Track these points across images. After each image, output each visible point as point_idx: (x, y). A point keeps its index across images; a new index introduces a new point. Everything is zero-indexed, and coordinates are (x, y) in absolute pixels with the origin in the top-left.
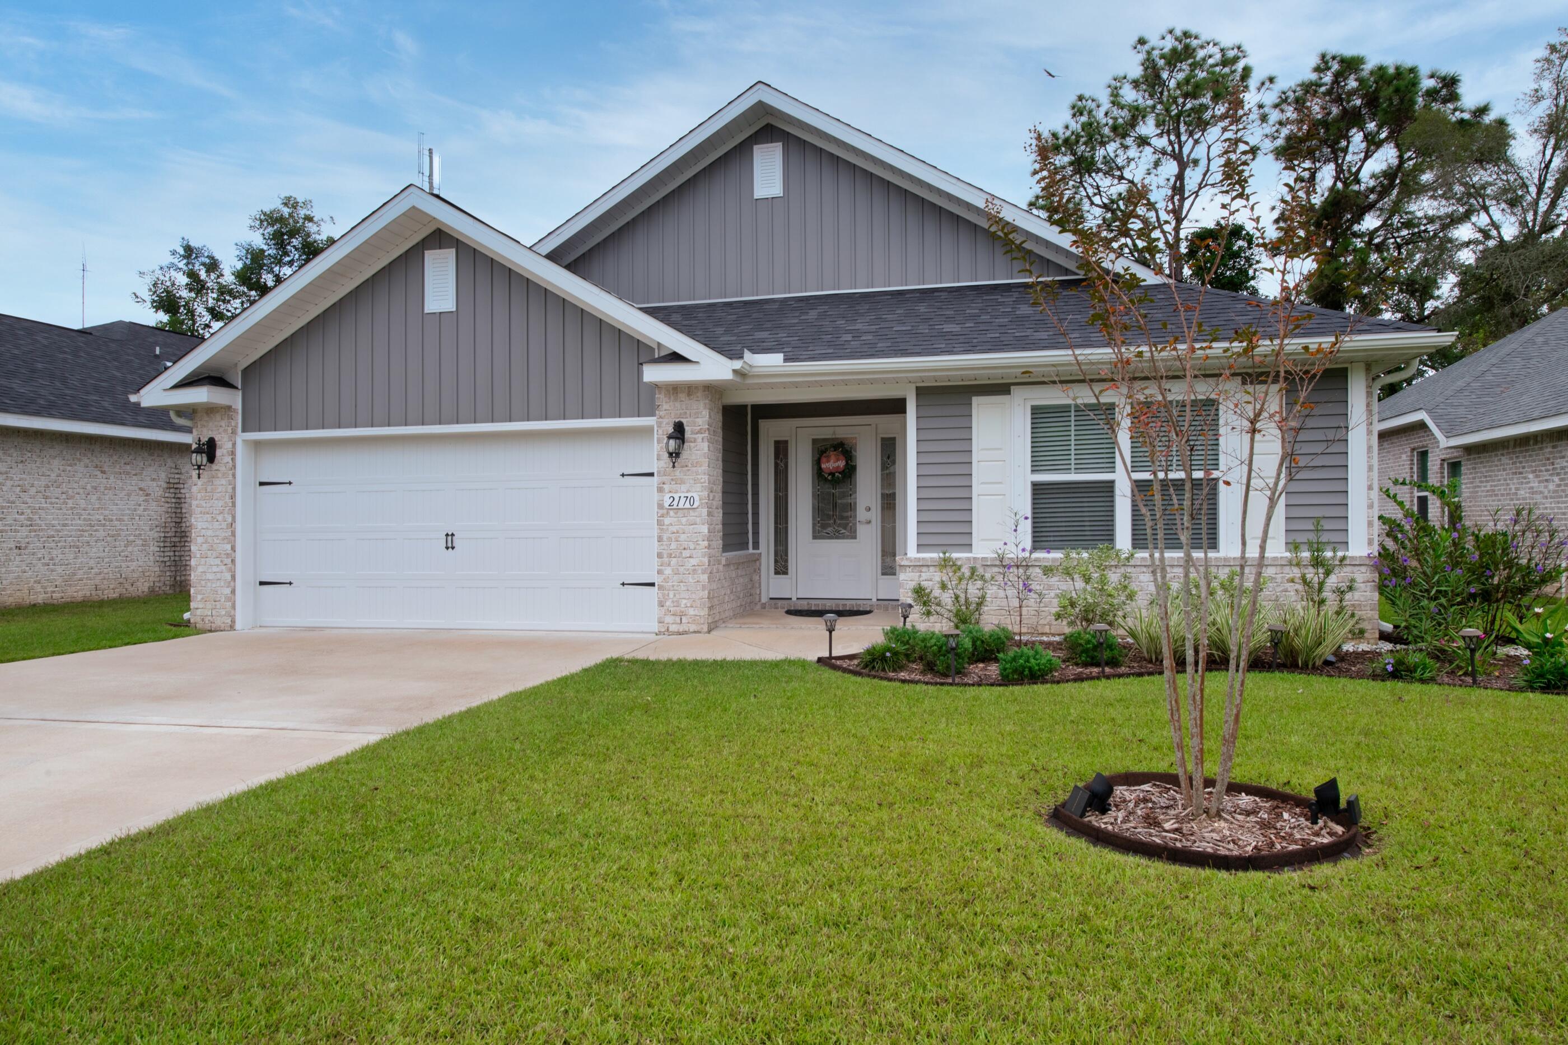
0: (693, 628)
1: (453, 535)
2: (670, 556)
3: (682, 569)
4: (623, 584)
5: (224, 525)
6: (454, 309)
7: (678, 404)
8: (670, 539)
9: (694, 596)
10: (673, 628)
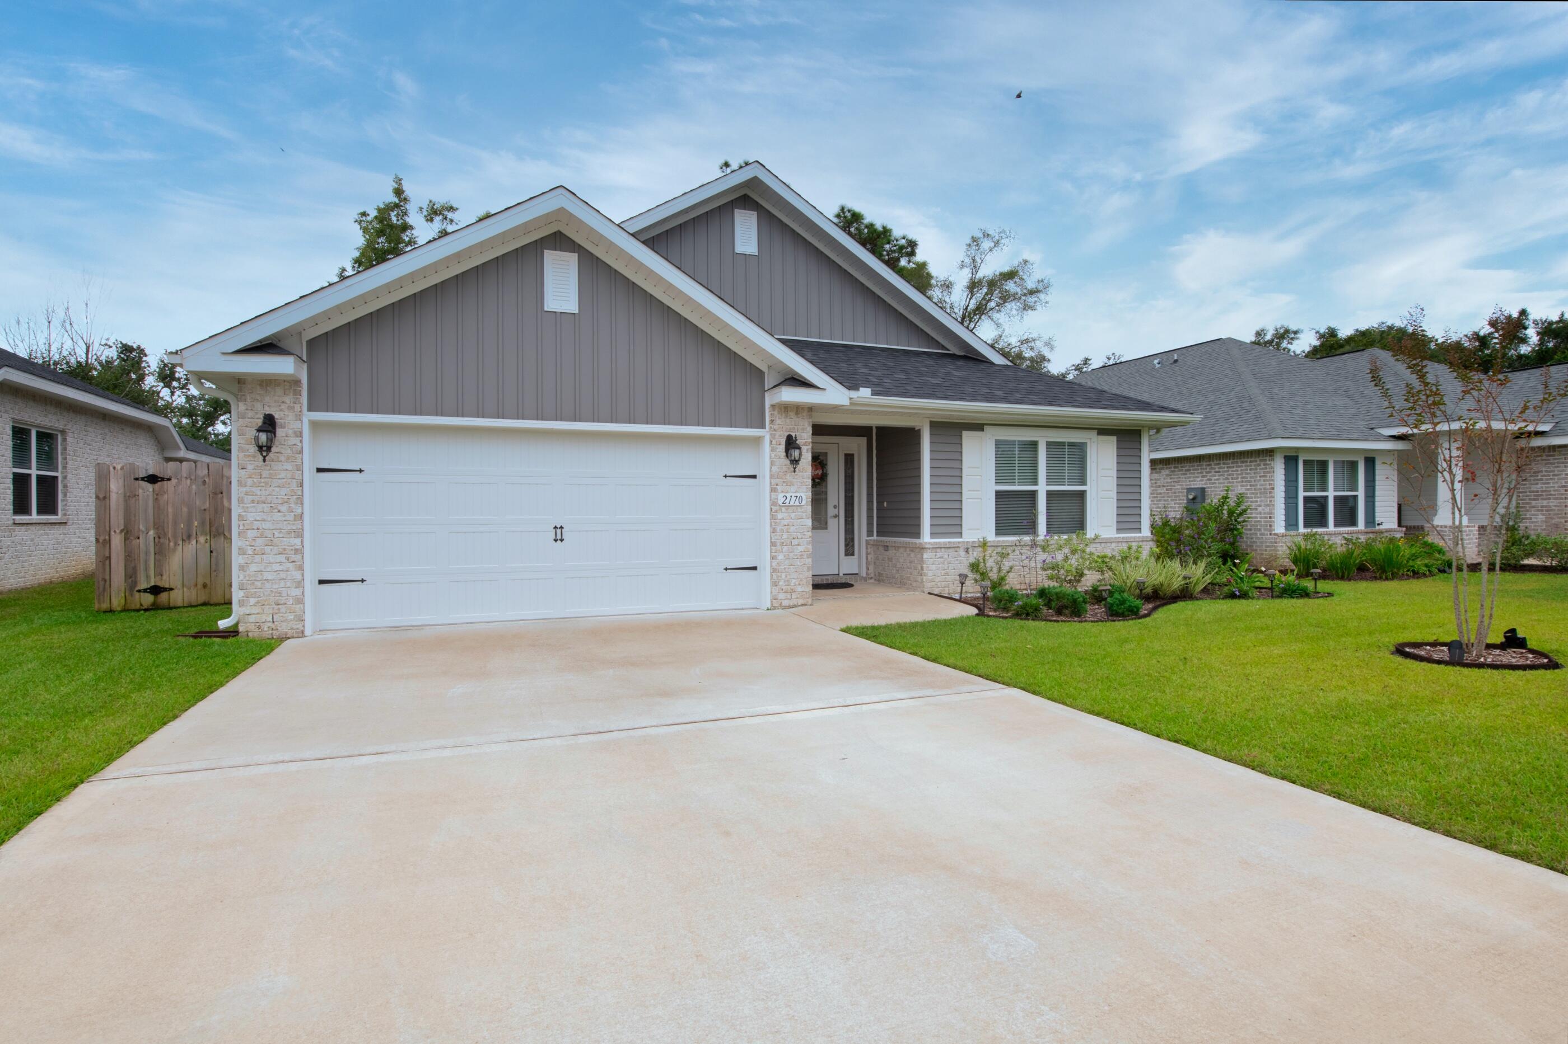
0: (801, 602)
1: (561, 527)
2: (782, 544)
3: (791, 555)
4: (726, 569)
5: (290, 517)
6: (577, 312)
7: (788, 421)
8: (782, 531)
9: (801, 576)
10: (785, 603)
